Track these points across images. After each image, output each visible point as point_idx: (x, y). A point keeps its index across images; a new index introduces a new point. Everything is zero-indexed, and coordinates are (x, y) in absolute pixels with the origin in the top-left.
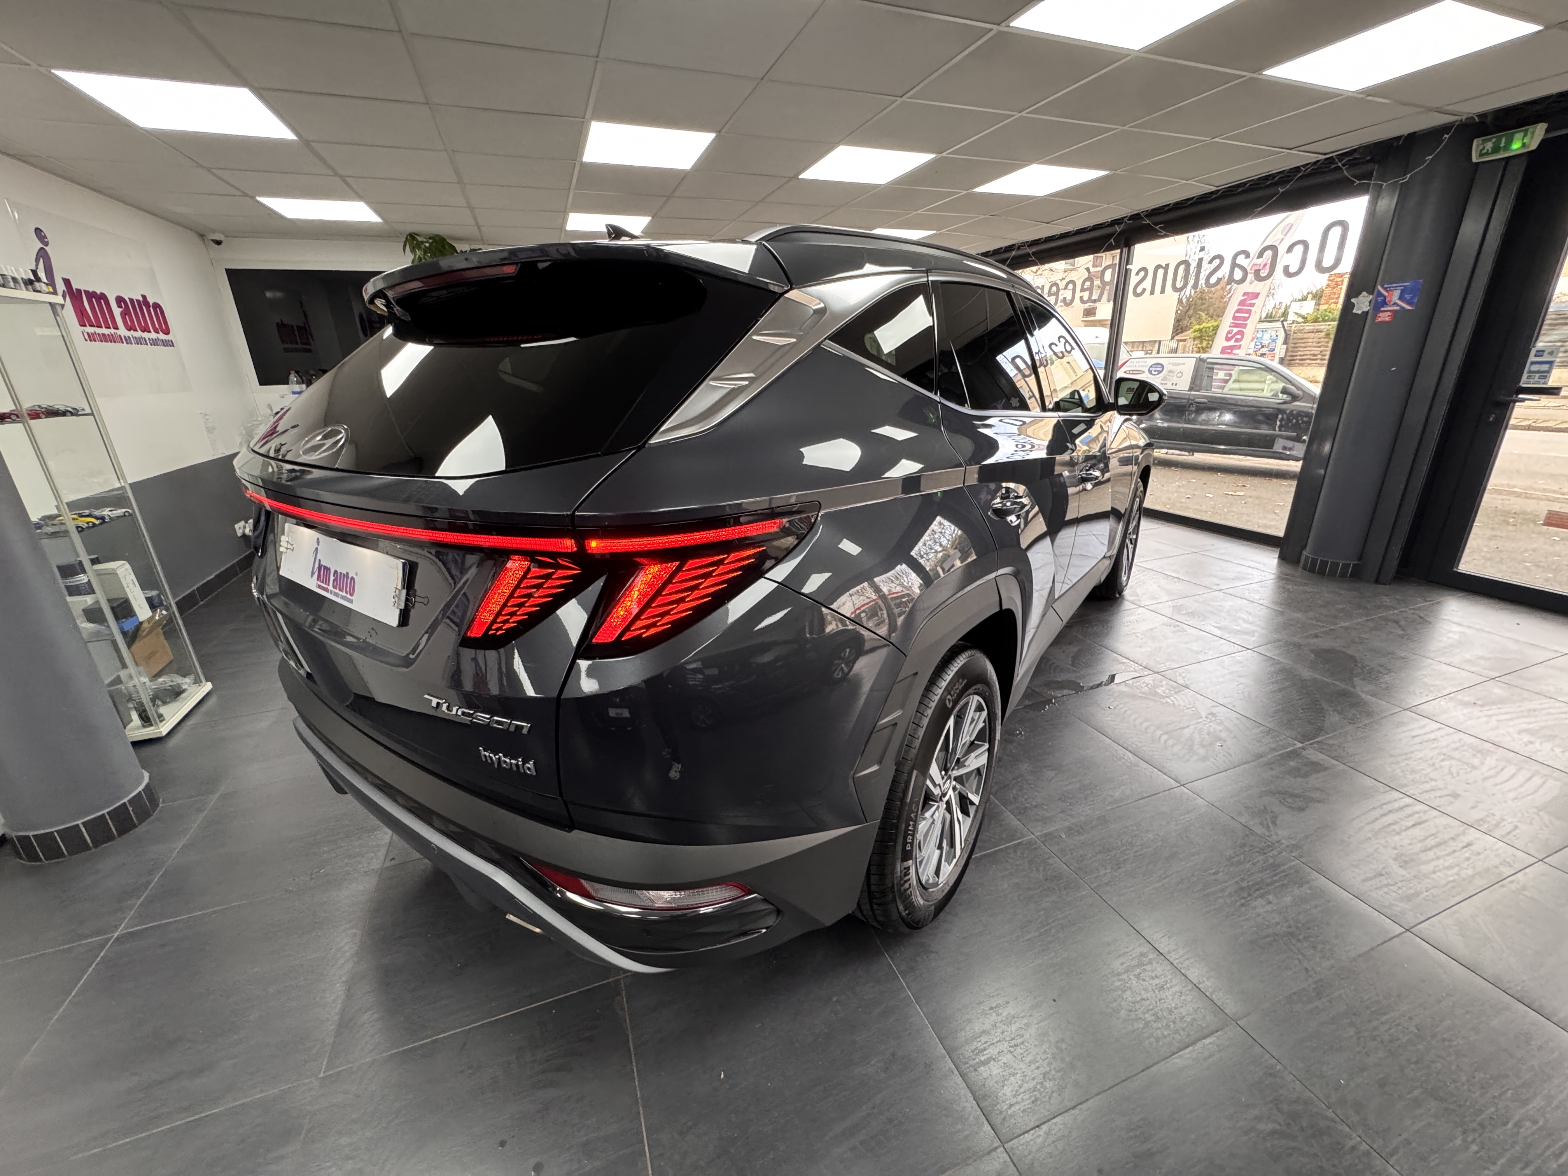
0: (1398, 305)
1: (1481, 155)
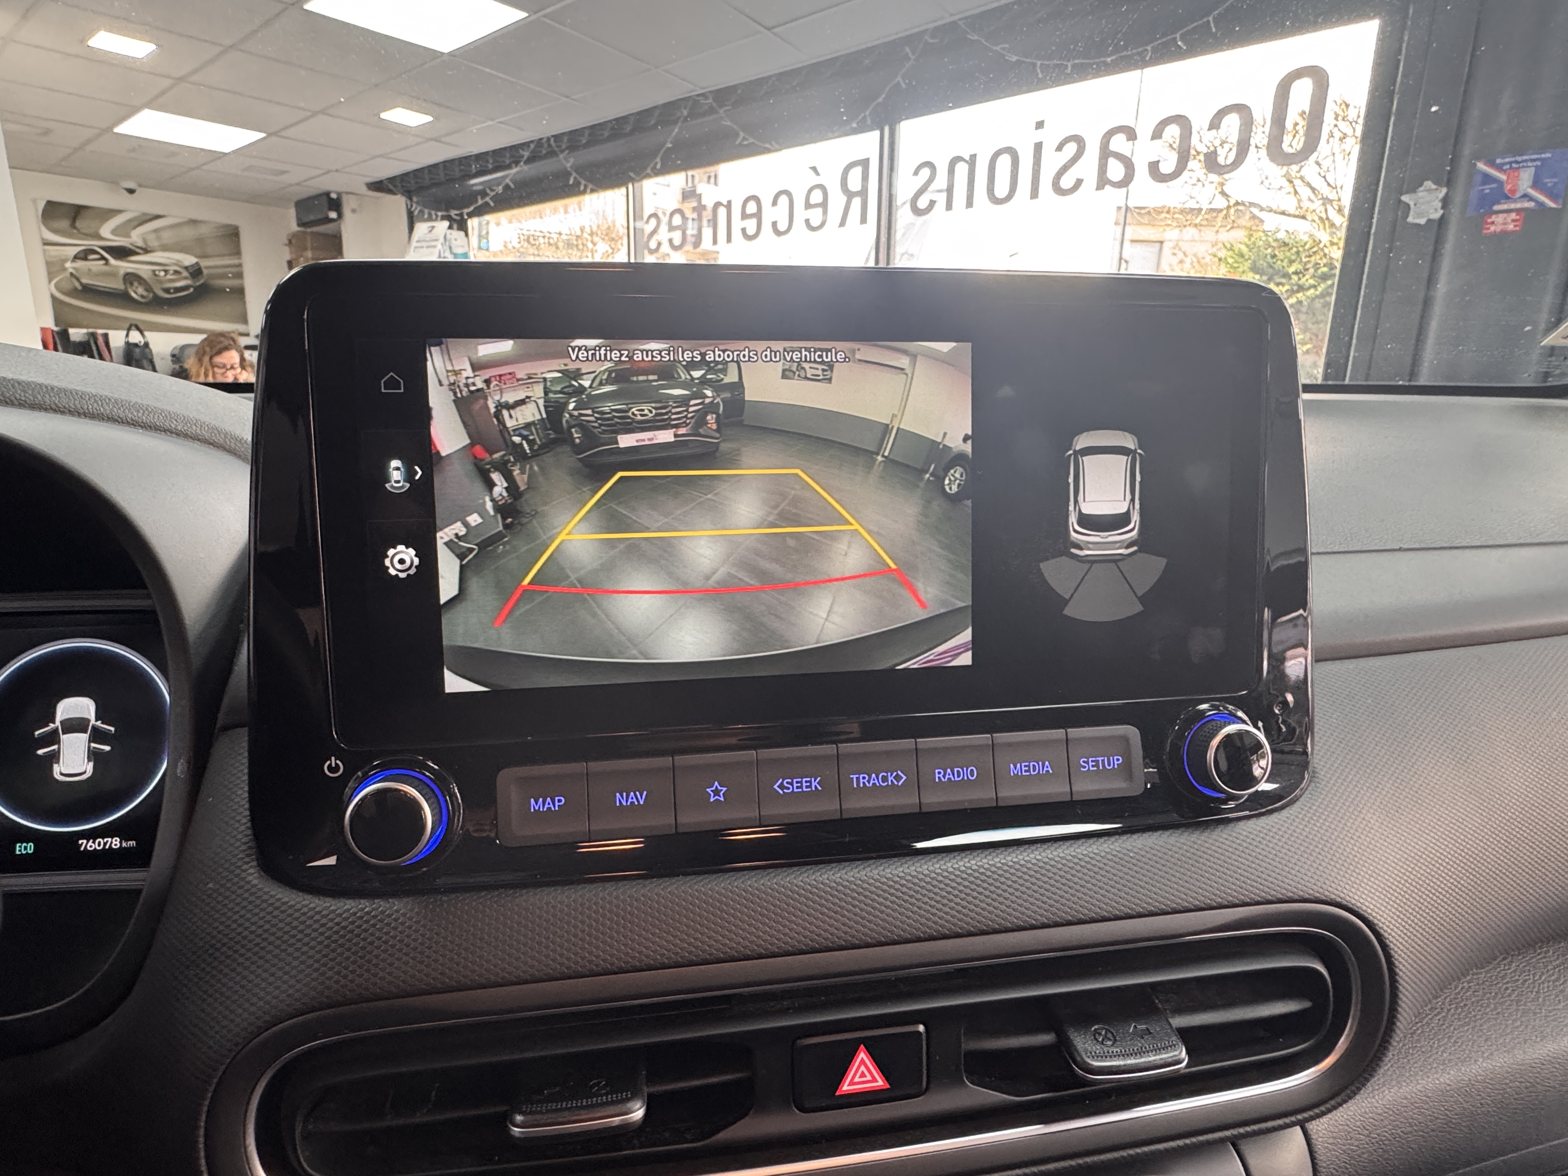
0: (1531, 199)
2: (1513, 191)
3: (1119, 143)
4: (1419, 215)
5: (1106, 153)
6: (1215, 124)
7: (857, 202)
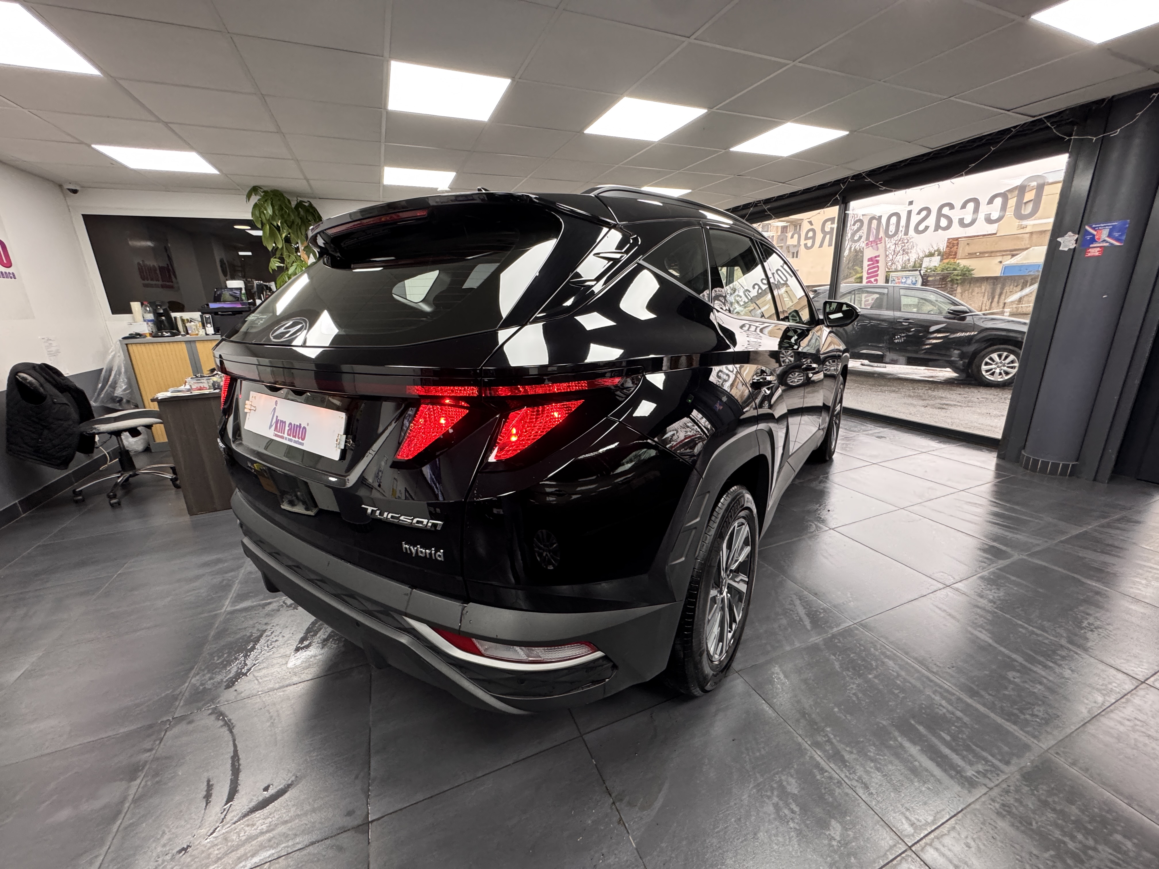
0: (1107, 242)
2: (1099, 239)
3: (946, 211)
4: (1065, 247)
5: (940, 215)
6: (991, 201)
7: (828, 236)
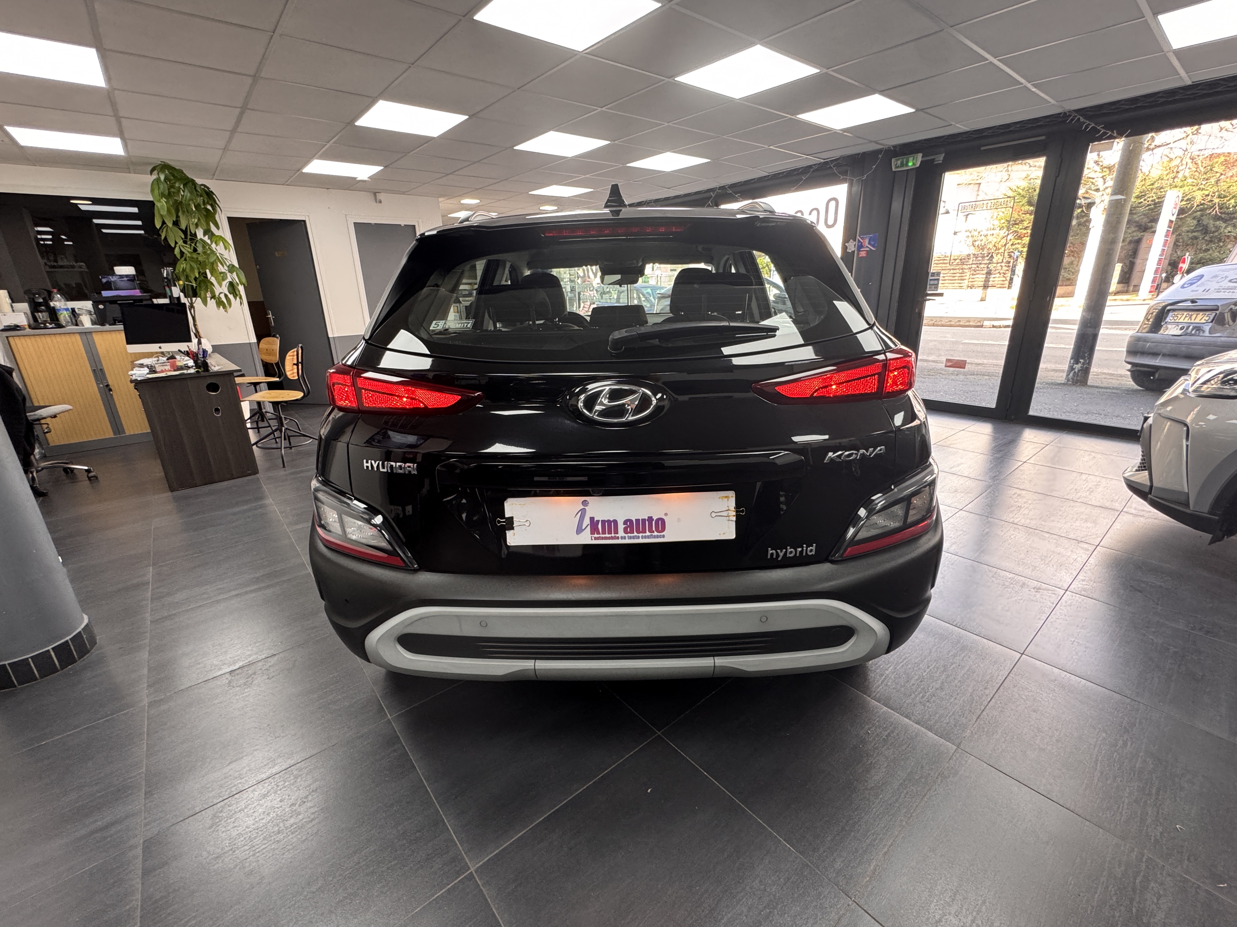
0: (868, 248)
1: (896, 167)
2: (864, 245)
4: (850, 249)
